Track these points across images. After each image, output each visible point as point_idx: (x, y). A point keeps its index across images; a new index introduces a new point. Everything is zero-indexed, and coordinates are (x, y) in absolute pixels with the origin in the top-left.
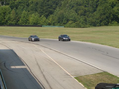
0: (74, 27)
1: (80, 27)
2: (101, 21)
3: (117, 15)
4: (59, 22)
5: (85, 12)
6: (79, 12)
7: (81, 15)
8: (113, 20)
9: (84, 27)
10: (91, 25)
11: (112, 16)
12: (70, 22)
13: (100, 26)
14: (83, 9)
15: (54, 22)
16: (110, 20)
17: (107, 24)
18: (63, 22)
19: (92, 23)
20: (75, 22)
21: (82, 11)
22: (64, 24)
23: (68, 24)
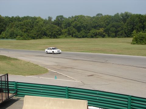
0: (22, 40)
1: (26, 39)
2: (37, 36)
3: (46, 32)
4: (11, 37)
5: (27, 30)
6: (24, 30)
7: (25, 32)
8: (43, 35)
9: (28, 40)
10: (32, 38)
11: (43, 33)
12: (18, 37)
13: (37, 39)
14: (25, 28)
15: (7, 36)
16: (42, 36)
17: (40, 38)
18: (14, 36)
19: (33, 37)
20: (21, 37)
21: (25, 29)
22: (15, 37)
23: (17, 38)
